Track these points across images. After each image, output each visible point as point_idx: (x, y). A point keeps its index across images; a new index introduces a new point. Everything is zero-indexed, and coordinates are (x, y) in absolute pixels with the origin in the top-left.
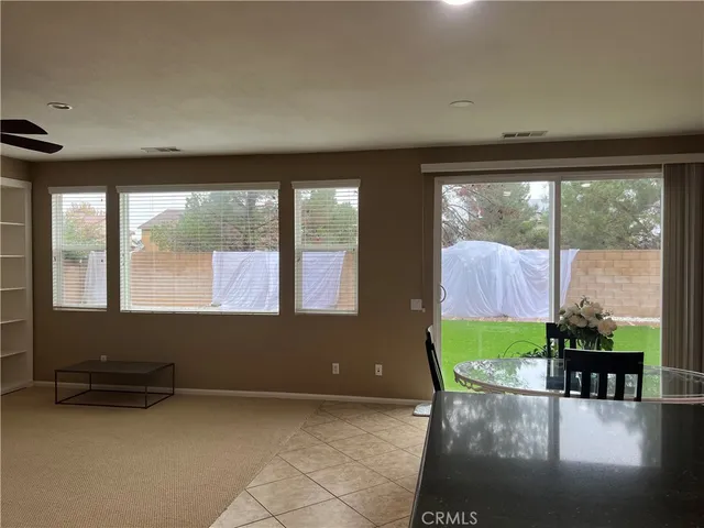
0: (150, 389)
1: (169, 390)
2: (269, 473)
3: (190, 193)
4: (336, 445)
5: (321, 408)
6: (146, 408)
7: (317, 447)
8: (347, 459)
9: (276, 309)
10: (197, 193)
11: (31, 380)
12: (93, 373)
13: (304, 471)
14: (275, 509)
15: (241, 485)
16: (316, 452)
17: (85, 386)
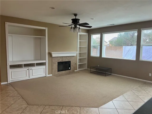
0: (106, 73)
1: (110, 74)
2: (128, 93)
3: (119, 33)
4: (147, 92)
5: (145, 83)
6: (105, 76)
7: (142, 91)
8: (149, 95)
9: (135, 59)
10: (121, 33)
11: (87, 68)
12: (97, 68)
13: (137, 95)
14: (129, 100)
15: (122, 94)
16: (141, 92)
17: (95, 70)
